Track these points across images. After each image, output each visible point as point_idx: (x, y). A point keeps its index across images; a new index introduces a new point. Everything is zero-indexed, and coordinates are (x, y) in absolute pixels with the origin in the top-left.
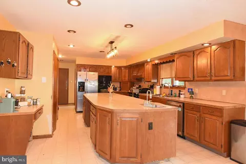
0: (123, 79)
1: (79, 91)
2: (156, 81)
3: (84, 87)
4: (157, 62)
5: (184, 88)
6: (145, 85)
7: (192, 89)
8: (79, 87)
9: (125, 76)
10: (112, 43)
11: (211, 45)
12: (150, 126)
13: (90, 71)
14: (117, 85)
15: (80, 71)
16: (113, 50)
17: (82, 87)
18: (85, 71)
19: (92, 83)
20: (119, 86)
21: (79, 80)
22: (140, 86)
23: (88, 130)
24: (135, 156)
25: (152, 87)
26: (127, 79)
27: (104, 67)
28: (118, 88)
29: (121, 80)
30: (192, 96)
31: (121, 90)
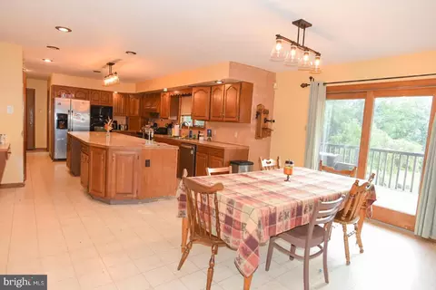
0: (131, 112)
1: (58, 127)
2: (175, 118)
3: (66, 121)
4: (176, 92)
5: (204, 129)
6: (162, 124)
7: (211, 131)
8: (58, 121)
9: (134, 109)
10: (111, 64)
11: (224, 83)
12: (147, 163)
13: (76, 98)
14: (122, 121)
15: (60, 96)
16: (112, 75)
17: (63, 122)
18: (67, 97)
19: (80, 116)
20: (124, 123)
21: (58, 111)
22: (155, 125)
23: (78, 180)
24: (130, 191)
25: (171, 126)
26: (137, 112)
27: (100, 93)
28: (123, 127)
29: (128, 114)
30: (209, 138)
31: (127, 129)
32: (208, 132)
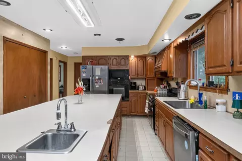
7: (241, 94)
27: (117, 58)
28: (141, 87)
29: (146, 75)
30: (238, 111)
31: (145, 90)
32: (235, 98)
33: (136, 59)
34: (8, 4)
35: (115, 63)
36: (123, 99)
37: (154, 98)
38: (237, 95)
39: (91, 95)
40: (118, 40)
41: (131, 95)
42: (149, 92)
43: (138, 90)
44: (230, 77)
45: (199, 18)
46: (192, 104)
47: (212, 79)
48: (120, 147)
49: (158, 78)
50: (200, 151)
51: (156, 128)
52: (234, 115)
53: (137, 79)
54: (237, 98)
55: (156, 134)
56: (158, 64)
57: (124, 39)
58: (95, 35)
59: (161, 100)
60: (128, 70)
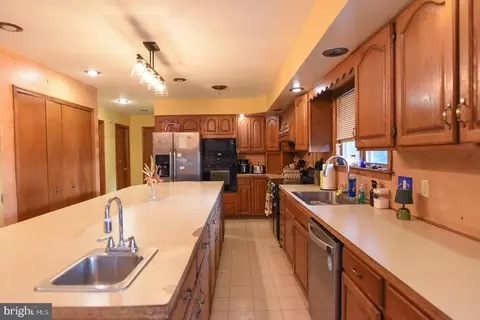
0: (269, 145)
3: (168, 166)
5: (388, 173)
7: (410, 180)
27: (216, 119)
28: (258, 168)
29: (265, 147)
30: (404, 208)
31: (264, 172)
32: (402, 186)
33: (248, 120)
34: (19, 29)
35: (211, 127)
36: (226, 189)
37: (277, 186)
38: (405, 182)
39: (171, 183)
40: (215, 88)
41: (240, 182)
42: (271, 176)
43: (253, 172)
44: (395, 152)
45: (346, 55)
46: (338, 197)
47: (370, 159)
48: (220, 271)
49: (286, 153)
50: (343, 274)
51: (281, 236)
52: (397, 215)
53: (251, 154)
54: (404, 187)
55: (281, 247)
56: (285, 129)
57: (226, 87)
58: (176, 80)
59: (288, 189)
60: (235, 140)
